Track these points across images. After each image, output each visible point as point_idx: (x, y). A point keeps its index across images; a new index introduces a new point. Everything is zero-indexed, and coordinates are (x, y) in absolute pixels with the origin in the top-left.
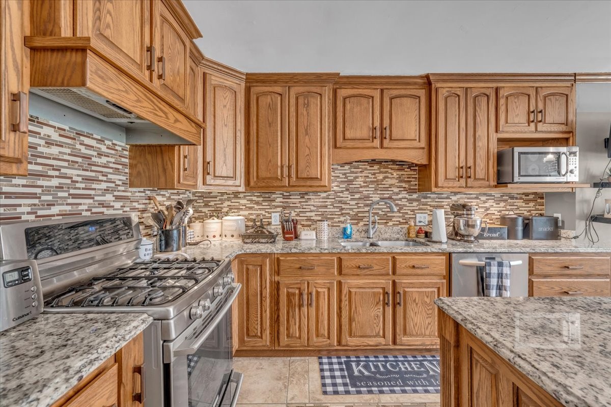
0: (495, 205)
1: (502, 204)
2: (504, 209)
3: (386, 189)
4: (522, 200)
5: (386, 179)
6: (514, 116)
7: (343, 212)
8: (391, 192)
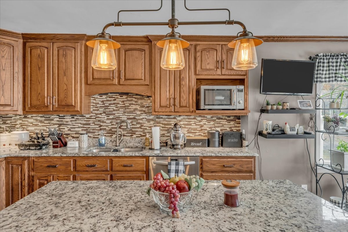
0: (207, 124)
1: (212, 123)
2: (213, 126)
3: (131, 112)
4: (226, 120)
5: (132, 105)
6: (207, 64)
7: (101, 128)
8: (135, 114)
